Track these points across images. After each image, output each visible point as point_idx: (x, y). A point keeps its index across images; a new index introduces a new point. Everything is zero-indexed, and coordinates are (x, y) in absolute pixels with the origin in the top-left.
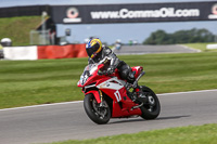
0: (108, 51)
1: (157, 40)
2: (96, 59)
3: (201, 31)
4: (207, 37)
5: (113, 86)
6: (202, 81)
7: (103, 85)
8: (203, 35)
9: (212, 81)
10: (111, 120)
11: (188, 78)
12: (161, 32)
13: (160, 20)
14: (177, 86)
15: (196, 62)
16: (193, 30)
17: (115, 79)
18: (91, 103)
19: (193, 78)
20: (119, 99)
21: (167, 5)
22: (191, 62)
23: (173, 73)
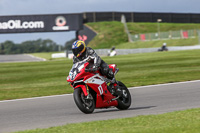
0: (91, 51)
1: (5, 50)
2: (81, 58)
3: (45, 41)
4: (51, 46)
5: (97, 82)
6: (48, 88)
7: (89, 81)
8: (48, 45)
9: (56, 87)
10: (96, 110)
11: (34, 85)
12: (9, 42)
13: (8, 31)
14: (25, 92)
15: (42, 70)
16: (39, 40)
17: (98, 75)
18: (80, 96)
19: (40, 85)
20: (101, 92)
21: (15, 18)
22: (38, 70)
23: (21, 80)
